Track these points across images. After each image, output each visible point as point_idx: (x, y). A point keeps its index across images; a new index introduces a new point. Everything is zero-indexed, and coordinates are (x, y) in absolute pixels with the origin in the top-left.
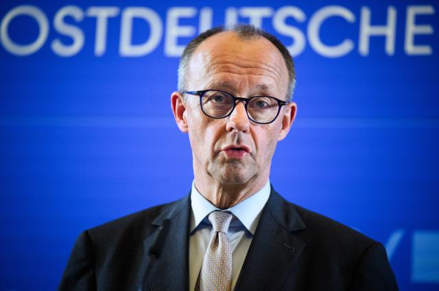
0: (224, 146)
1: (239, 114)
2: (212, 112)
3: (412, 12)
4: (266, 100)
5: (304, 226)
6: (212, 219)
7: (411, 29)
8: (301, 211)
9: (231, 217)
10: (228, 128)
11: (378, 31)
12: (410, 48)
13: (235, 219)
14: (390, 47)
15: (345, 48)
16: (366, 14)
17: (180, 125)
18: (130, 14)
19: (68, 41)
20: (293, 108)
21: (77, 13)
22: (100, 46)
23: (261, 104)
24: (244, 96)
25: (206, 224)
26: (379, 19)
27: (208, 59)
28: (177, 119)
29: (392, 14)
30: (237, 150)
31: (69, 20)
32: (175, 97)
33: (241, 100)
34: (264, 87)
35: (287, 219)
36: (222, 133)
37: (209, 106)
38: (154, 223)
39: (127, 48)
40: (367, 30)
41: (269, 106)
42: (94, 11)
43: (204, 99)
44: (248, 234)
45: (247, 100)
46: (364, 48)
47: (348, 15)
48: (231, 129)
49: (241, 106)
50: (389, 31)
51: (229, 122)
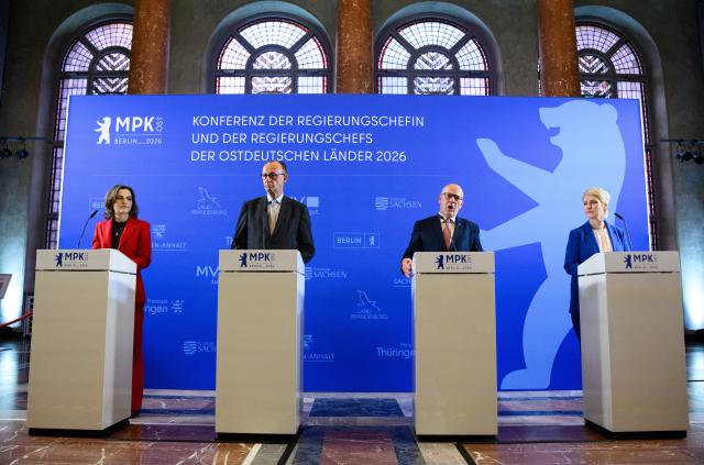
6: (272, 201)
7: (305, 156)
12: (305, 160)
14: (301, 159)
21: (235, 152)
22: (240, 159)
31: (233, 154)
39: (246, 159)
46: (295, 159)
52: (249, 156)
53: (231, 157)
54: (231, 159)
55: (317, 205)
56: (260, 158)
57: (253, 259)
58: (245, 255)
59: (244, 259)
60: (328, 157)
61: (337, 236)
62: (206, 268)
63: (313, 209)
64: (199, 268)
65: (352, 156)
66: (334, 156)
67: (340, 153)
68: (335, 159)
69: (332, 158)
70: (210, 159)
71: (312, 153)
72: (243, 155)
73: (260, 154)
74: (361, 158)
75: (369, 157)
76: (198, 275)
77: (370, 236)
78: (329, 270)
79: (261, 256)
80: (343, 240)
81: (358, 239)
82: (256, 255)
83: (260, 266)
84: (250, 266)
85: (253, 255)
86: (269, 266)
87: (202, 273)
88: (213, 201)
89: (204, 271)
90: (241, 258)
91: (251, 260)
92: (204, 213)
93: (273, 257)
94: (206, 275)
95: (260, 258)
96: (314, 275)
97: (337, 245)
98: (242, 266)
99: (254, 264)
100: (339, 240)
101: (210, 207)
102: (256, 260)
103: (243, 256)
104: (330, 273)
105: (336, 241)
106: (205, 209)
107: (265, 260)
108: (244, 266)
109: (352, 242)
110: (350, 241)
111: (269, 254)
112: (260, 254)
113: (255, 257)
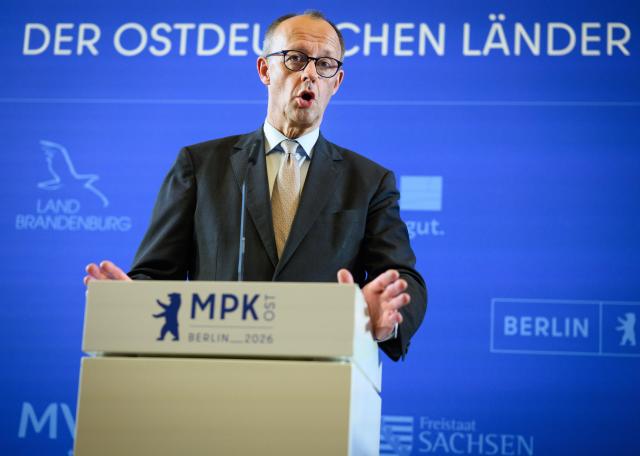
0: (299, 93)
1: (311, 68)
2: (290, 67)
3: (399, 27)
4: (329, 61)
5: (341, 158)
6: (284, 146)
7: (399, 39)
8: (338, 149)
9: (297, 145)
10: (302, 78)
11: (376, 39)
12: (398, 52)
13: (300, 147)
14: (385, 51)
15: (355, 50)
16: (368, 28)
17: (263, 79)
18: (203, 27)
19: (160, 46)
20: (341, 74)
21: (167, 28)
22: (183, 51)
23: (324, 64)
24: (315, 56)
25: (278, 149)
26: (376, 32)
27: (290, 31)
28: (261, 76)
29: (385, 28)
30: (308, 96)
31: (161, 32)
32: (261, 60)
33: (313, 59)
34: (328, 52)
35: (331, 152)
36: (298, 83)
37: (289, 64)
38: (236, 146)
39: (201, 51)
40: (368, 39)
41: (330, 67)
42: (177, 26)
43: (287, 58)
44: (308, 158)
45: (317, 60)
46: (367, 51)
47: (356, 29)
48: (305, 78)
49: (312, 63)
50: (384, 39)
51: (303, 74)
52: (211, 39)
53: (151, 41)
54: (153, 50)
55: (434, 204)
56: (248, 46)
57: (202, 315)
58: (176, 299)
59: (170, 313)
60: (478, 42)
61: (505, 310)
62: (52, 410)
63: (423, 216)
64: (28, 409)
65: (561, 39)
66: (497, 39)
67: (519, 29)
68: (500, 51)
69: (489, 45)
70: (85, 48)
71: (424, 29)
72: (192, 35)
73: (249, 33)
74: (591, 46)
75: (620, 44)
76: (22, 433)
77: (622, 312)
78: (471, 426)
79: (230, 303)
80: (523, 326)
81: (576, 322)
82: (211, 298)
83: (225, 338)
84: (191, 337)
85: (203, 299)
86: (254, 339)
87: (38, 427)
88: (88, 185)
89: (44, 420)
90: (161, 310)
91: (193, 316)
92: (56, 225)
93: (270, 307)
94: (53, 434)
95: (224, 310)
96: (417, 444)
97: (503, 340)
98: (162, 338)
99: (203, 331)
100: (510, 326)
101: (73, 207)
102: (212, 316)
103: (167, 302)
104: (475, 439)
105: (500, 326)
106: (61, 212)
107: (244, 317)
108: (169, 336)
109: (555, 333)
110: (549, 330)
111: (256, 297)
112: (225, 297)
113: (208, 308)
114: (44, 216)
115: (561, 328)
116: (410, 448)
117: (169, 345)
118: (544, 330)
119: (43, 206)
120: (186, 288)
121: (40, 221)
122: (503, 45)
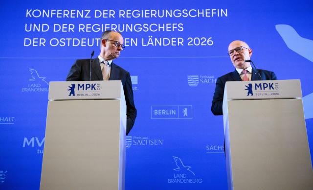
3: (126, 39)
6: (104, 62)
7: (126, 42)
12: (126, 45)
18: (74, 39)
19: (63, 44)
21: (64, 39)
22: (69, 45)
31: (62, 40)
39: (74, 45)
42: (67, 39)
52: (76, 42)
53: (60, 43)
54: (60, 45)
56: (86, 44)
57: (81, 89)
58: (74, 86)
59: (72, 89)
60: (146, 43)
61: (154, 108)
65: (166, 42)
66: (150, 42)
67: (156, 39)
68: (152, 45)
69: (149, 43)
70: (42, 45)
71: (132, 39)
72: (71, 41)
73: (86, 41)
74: (174, 43)
75: (181, 43)
76: (24, 146)
77: (184, 108)
78: (147, 138)
79: (88, 86)
80: (159, 112)
81: (172, 111)
82: (83, 85)
83: (87, 95)
84: (78, 95)
85: (81, 85)
86: (95, 95)
87: (29, 144)
88: (43, 80)
89: (30, 142)
90: (70, 88)
91: (78, 90)
92: (34, 90)
93: (99, 87)
94: (33, 146)
95: (87, 88)
96: (133, 143)
97: (154, 116)
98: (70, 95)
99: (81, 93)
100: (156, 112)
101: (39, 85)
102: (83, 90)
103: (71, 86)
104: (148, 141)
105: (153, 112)
106: (35, 87)
107: (92, 89)
108: (72, 95)
109: (167, 114)
110: (166, 113)
111: (95, 84)
112: (87, 84)
113: (82, 88)
114: (31, 88)
115: (169, 112)
116: (131, 144)
117: (72, 97)
118: (164, 113)
119: (30, 86)
120: (76, 83)
121: (29, 89)
122: (152, 43)
